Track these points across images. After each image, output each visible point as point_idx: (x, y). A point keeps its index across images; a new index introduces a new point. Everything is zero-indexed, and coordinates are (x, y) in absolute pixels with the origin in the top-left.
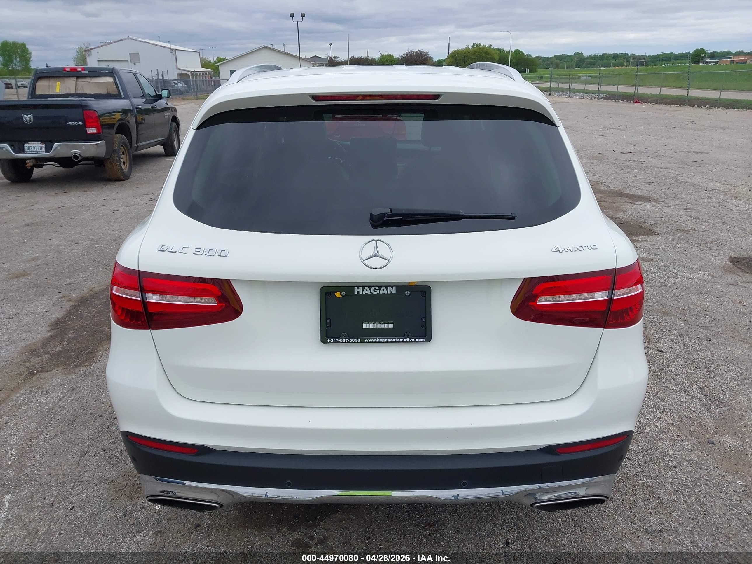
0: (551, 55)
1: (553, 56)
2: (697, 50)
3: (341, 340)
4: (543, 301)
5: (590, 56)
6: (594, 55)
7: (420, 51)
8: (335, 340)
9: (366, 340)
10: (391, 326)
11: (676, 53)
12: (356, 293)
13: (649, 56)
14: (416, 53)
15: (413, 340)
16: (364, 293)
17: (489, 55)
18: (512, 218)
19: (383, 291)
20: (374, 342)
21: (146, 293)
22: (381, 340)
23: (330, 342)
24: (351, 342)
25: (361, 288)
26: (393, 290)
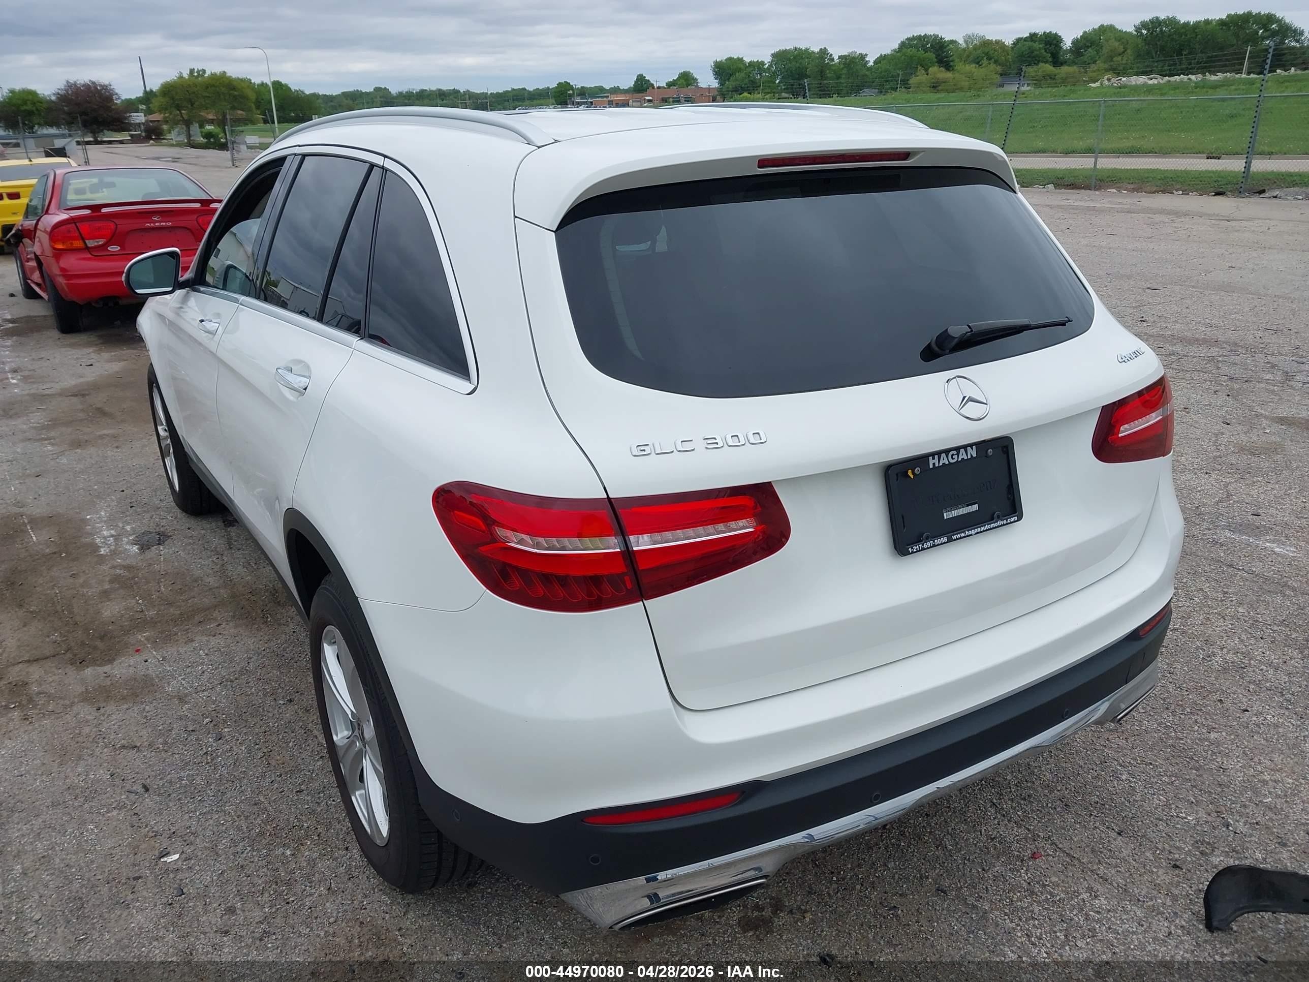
0: (335, 92)
1: (339, 93)
2: (560, 84)
3: (925, 546)
4: (1125, 430)
5: (401, 93)
6: (407, 92)
7: (93, 83)
8: (918, 547)
9: (954, 537)
10: (975, 507)
11: (531, 88)
12: (931, 466)
13: (491, 94)
14: (86, 86)
15: (1005, 522)
16: (941, 464)
17: (236, 91)
19: (963, 455)
20: (964, 537)
21: (630, 537)
22: (970, 532)
23: (913, 552)
24: (939, 545)
25: (936, 457)
26: (973, 452)
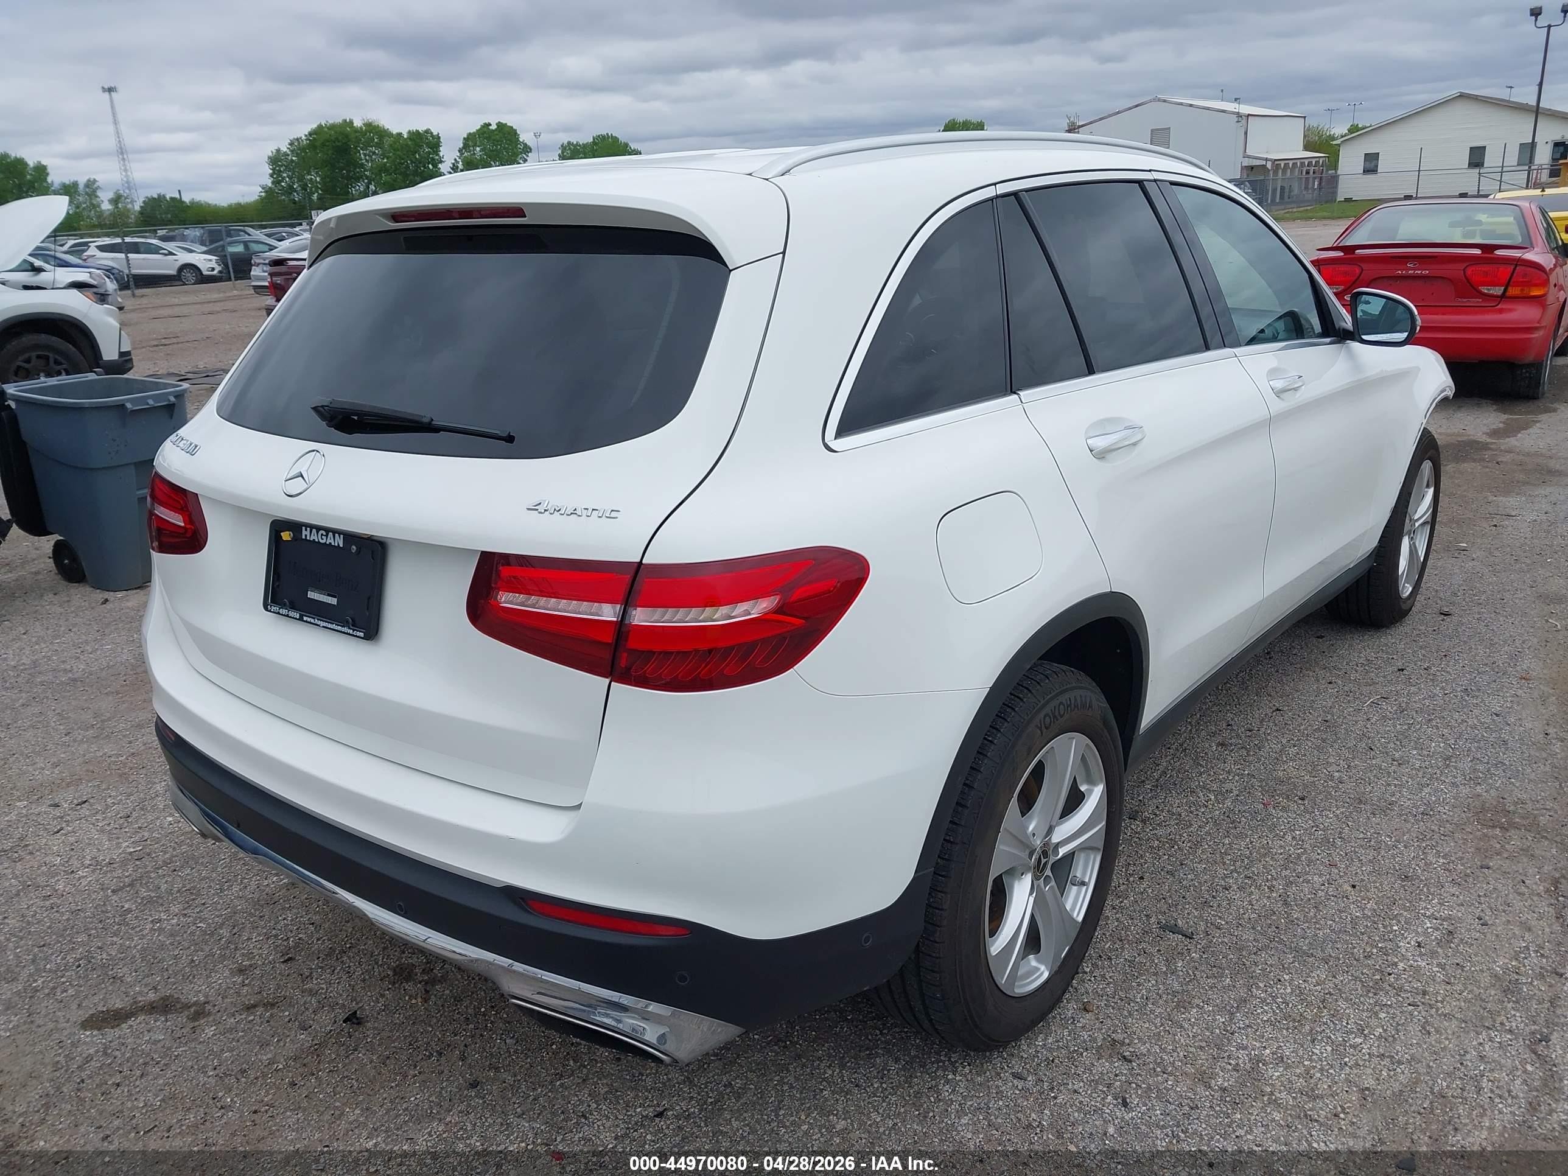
9: (305, 618)
10: (333, 601)
12: (303, 537)
15: (351, 632)
16: (311, 539)
18: (510, 439)
19: (331, 539)
22: (319, 623)
24: (291, 617)
25: (308, 529)
26: (339, 541)
